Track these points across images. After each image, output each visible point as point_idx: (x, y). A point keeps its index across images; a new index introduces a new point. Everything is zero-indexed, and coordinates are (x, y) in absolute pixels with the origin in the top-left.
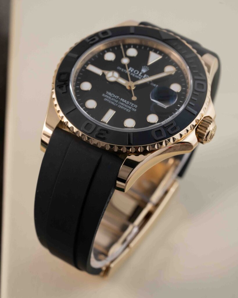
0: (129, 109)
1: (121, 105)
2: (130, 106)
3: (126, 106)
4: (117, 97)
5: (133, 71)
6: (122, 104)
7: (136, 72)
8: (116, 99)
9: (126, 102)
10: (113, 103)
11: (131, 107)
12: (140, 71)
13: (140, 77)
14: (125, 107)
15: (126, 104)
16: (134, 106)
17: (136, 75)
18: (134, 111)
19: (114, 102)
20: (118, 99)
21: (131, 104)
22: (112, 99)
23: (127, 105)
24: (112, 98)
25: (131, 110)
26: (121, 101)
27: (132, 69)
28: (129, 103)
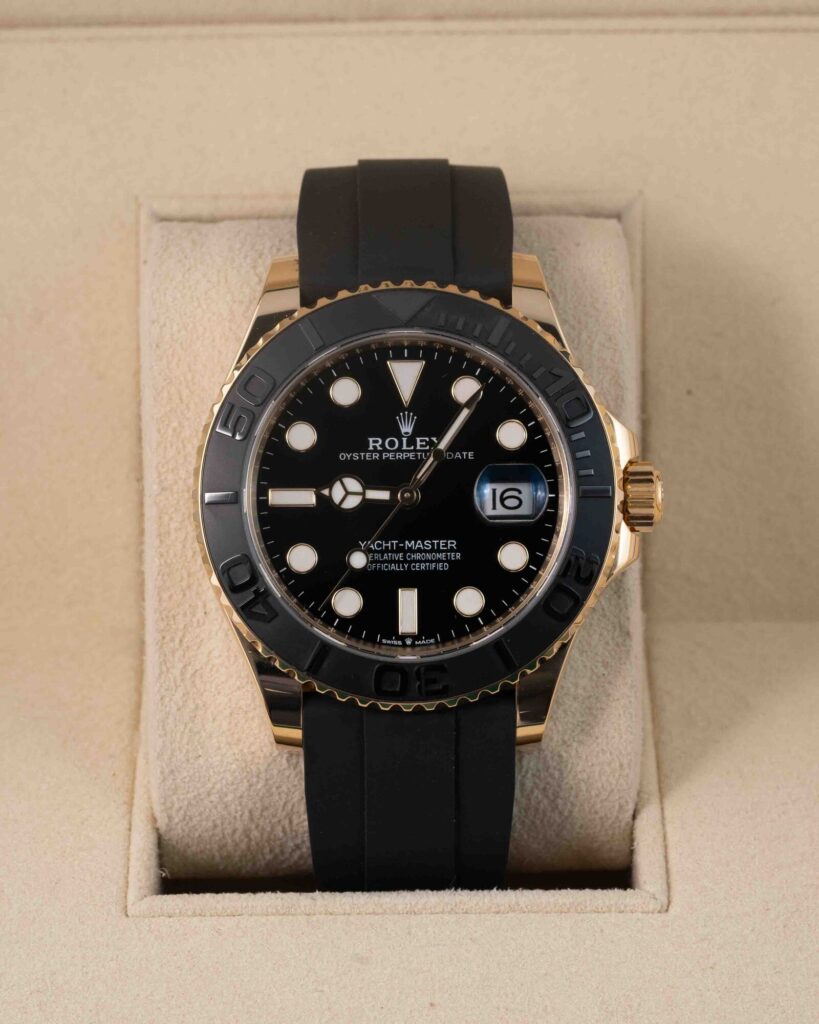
0: (443, 562)
1: (416, 561)
2: (439, 551)
3: (429, 556)
4: (392, 544)
5: (383, 445)
6: (418, 556)
7: (392, 444)
8: (392, 551)
9: (424, 545)
10: (393, 567)
11: (443, 551)
12: (399, 436)
13: (409, 451)
14: (431, 561)
15: (426, 551)
16: (446, 545)
17: (395, 451)
18: (456, 561)
19: (395, 562)
20: (399, 550)
21: (438, 544)
22: (385, 557)
23: (430, 551)
24: (382, 552)
25: (449, 561)
26: (410, 550)
27: (377, 442)
28: (433, 544)
